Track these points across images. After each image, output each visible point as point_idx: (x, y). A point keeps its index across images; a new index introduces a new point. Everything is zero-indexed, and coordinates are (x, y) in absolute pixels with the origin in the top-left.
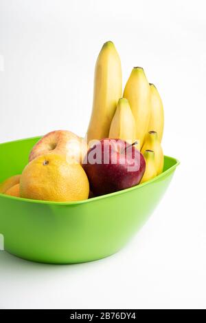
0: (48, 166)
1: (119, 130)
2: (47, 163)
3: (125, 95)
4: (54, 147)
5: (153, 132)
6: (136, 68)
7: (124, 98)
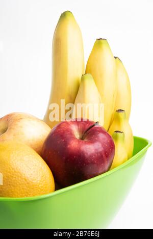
3: (88, 70)
5: (121, 110)
6: (99, 39)
7: (88, 74)
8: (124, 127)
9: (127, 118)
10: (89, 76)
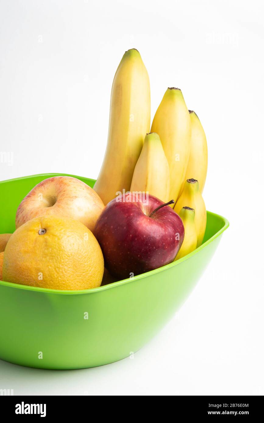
0: (46, 236)
1: (147, 178)
2: (45, 231)
3: (154, 129)
4: (52, 202)
5: (192, 180)
6: (171, 89)
7: (153, 134)
8: (195, 203)
9: (200, 190)
10: (154, 136)
